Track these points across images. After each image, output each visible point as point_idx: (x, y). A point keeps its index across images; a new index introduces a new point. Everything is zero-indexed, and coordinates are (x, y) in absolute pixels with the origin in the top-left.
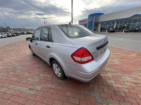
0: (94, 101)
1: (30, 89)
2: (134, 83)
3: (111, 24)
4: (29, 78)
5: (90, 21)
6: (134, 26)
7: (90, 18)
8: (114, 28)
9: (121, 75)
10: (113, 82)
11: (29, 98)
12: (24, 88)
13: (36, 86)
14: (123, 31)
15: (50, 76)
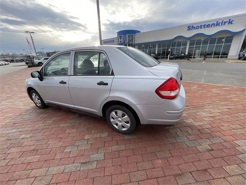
0: (186, 146)
1: (82, 163)
2: (211, 117)
3: (151, 48)
4: (67, 148)
5: (121, 42)
6: (178, 51)
7: (121, 37)
8: (156, 53)
9: (195, 111)
10: (192, 120)
11: (93, 176)
12: (70, 165)
13: (91, 156)
14: (167, 58)
15: (105, 135)
